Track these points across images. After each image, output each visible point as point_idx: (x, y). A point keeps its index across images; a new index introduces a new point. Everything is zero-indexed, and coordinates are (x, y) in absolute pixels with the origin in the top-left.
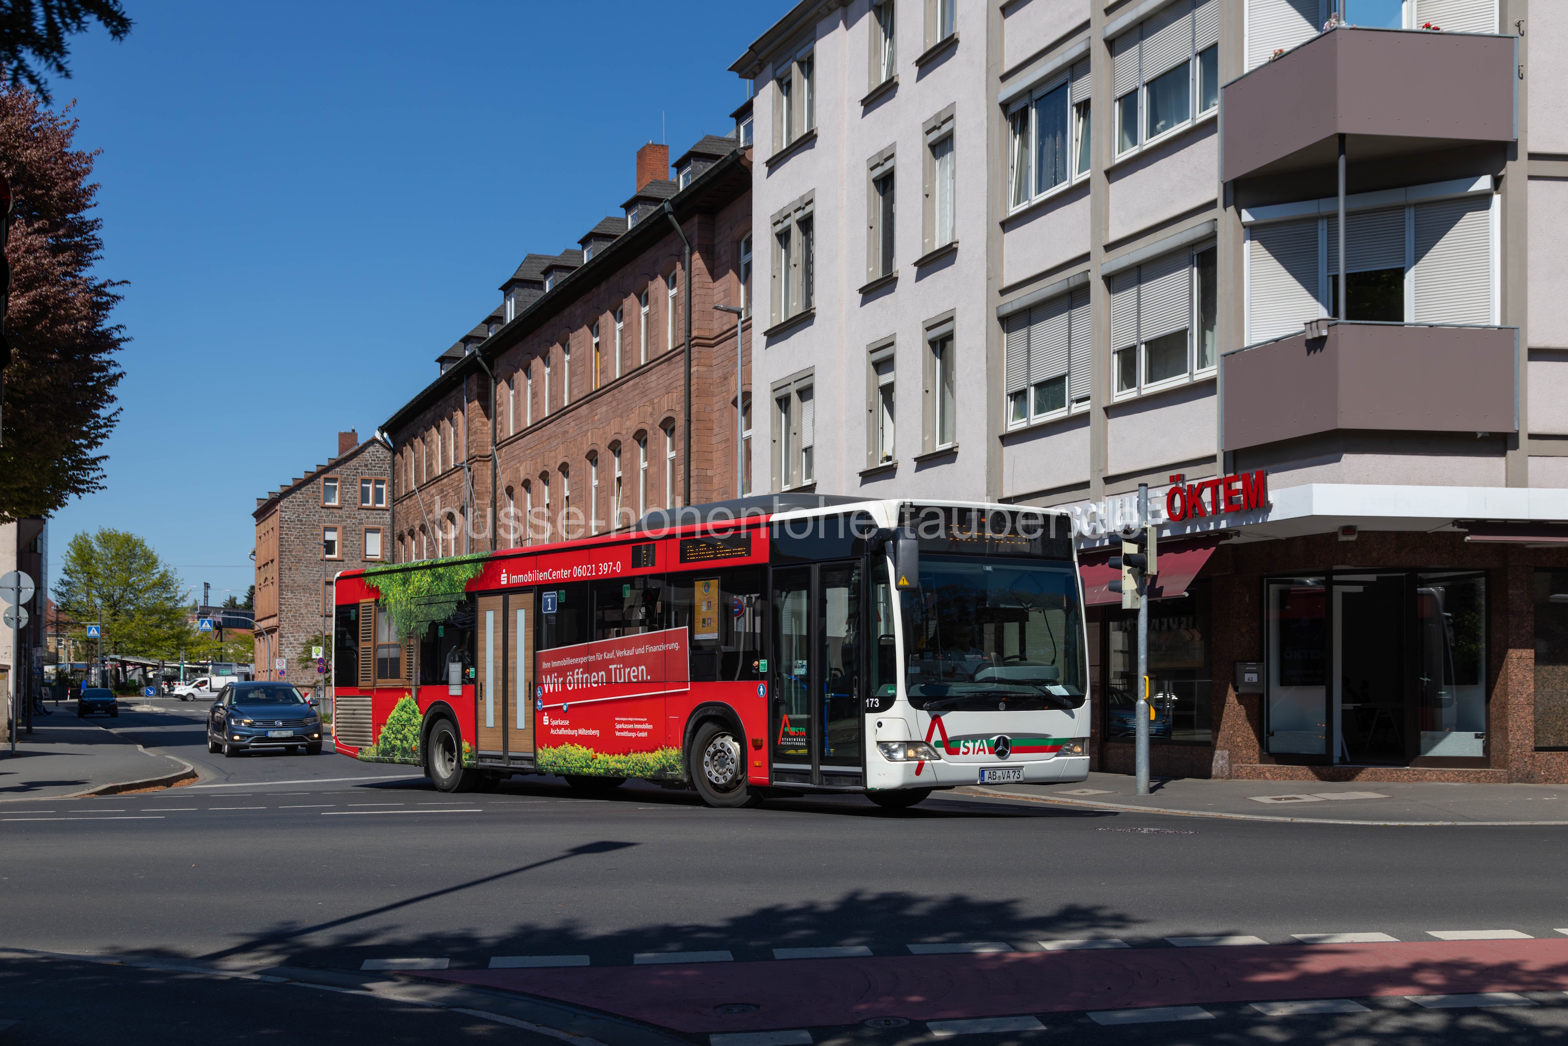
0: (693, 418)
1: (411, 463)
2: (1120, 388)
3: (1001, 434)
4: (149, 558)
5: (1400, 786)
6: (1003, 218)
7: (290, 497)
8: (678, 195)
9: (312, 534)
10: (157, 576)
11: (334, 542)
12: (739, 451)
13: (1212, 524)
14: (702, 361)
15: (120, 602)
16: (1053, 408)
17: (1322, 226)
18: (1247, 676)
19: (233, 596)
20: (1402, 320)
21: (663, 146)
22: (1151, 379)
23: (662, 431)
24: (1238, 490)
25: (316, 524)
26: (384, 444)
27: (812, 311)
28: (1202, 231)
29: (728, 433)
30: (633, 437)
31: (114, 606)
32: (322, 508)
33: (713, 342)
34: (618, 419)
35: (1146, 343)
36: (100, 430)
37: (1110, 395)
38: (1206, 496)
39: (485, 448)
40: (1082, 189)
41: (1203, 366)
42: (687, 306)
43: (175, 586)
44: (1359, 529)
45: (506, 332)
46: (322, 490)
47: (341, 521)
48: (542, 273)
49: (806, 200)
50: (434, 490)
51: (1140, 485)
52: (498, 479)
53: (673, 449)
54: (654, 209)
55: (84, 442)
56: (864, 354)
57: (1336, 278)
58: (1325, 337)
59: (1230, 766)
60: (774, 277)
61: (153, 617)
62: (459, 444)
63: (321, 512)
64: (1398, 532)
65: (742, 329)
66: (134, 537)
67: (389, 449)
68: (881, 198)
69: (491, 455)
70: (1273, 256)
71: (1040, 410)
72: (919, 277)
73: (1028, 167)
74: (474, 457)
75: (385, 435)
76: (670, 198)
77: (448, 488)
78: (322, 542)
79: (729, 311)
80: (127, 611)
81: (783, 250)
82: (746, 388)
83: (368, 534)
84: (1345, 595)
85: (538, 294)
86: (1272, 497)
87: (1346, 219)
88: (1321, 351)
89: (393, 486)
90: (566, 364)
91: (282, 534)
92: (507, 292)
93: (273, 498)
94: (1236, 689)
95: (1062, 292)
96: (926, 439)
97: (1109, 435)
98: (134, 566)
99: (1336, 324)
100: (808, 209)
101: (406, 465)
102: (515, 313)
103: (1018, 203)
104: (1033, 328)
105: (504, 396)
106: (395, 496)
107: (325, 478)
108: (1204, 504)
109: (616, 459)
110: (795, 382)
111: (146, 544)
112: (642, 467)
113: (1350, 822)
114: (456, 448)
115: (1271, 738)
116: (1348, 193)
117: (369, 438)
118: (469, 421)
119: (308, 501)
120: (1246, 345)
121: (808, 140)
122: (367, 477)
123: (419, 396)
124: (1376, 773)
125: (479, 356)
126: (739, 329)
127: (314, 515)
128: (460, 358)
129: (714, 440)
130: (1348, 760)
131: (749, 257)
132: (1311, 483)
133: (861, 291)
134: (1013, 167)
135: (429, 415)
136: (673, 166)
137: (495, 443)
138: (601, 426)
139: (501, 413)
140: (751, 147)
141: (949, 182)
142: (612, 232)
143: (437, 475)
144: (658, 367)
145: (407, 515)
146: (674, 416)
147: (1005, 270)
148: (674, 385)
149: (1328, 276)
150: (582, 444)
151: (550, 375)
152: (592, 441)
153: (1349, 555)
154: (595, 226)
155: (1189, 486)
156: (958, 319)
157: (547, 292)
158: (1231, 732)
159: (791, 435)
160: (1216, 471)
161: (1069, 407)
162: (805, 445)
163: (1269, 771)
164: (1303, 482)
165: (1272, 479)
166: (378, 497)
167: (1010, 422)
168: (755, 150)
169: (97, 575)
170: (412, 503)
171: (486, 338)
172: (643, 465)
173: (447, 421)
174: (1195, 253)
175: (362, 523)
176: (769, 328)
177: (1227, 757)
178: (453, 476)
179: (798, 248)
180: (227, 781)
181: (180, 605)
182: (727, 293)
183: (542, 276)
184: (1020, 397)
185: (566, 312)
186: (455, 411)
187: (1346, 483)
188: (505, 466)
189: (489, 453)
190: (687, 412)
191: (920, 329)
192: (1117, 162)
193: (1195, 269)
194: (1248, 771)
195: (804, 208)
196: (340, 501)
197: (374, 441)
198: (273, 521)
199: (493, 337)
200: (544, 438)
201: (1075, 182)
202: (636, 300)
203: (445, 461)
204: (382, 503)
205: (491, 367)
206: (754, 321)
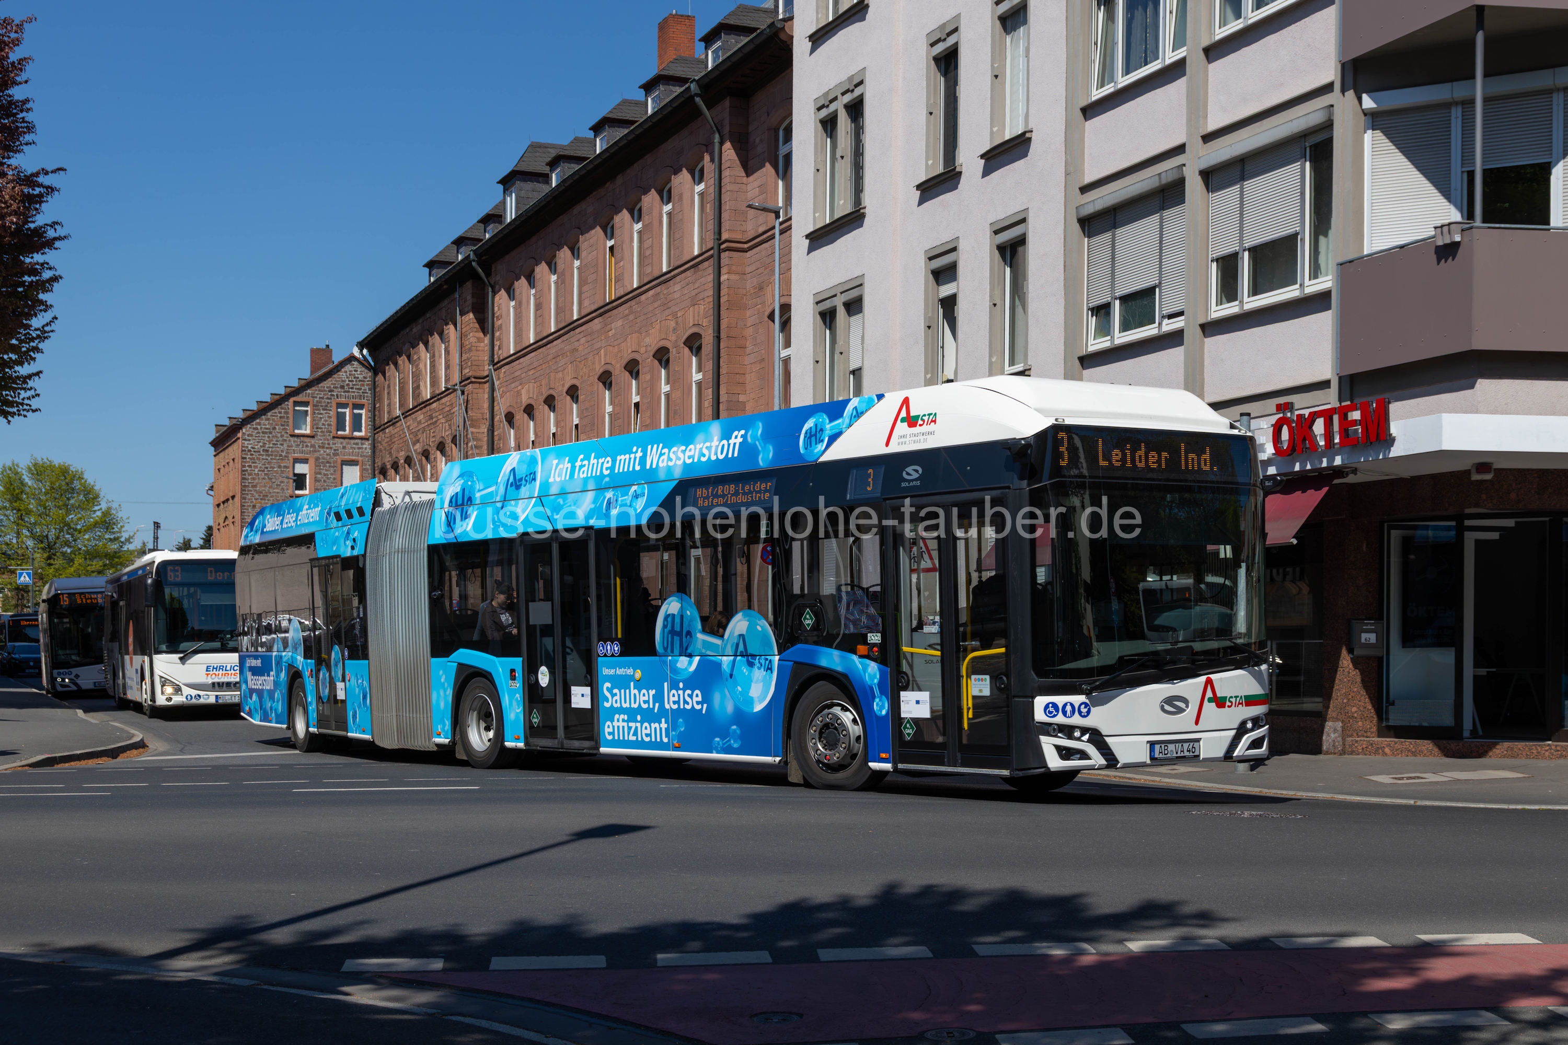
0: (723, 335)
1: (395, 385)
2: (1219, 302)
3: (1081, 354)
4: (89, 493)
5: (1542, 763)
6: (1084, 103)
7: (254, 423)
8: (706, 75)
9: (280, 467)
10: (99, 514)
11: (305, 475)
12: (777, 372)
13: (1325, 460)
14: (734, 268)
15: (55, 543)
16: (1141, 325)
17: (1456, 114)
18: (1364, 636)
19: (187, 537)
20: (1548, 224)
21: (689, 16)
22: (1255, 290)
23: (687, 350)
24: (1356, 420)
25: (284, 454)
26: (363, 363)
27: (862, 211)
28: (1316, 119)
29: (763, 352)
30: (654, 356)
31: (50, 549)
32: (292, 436)
33: (746, 246)
34: (635, 336)
35: (1249, 250)
36: (32, 344)
37: (1207, 309)
38: (1319, 427)
39: (481, 368)
40: (1176, 70)
41: (1316, 277)
42: (717, 204)
43: (119, 526)
44: (1496, 466)
45: (505, 232)
46: (291, 416)
47: (315, 451)
48: (547, 164)
49: (855, 82)
50: (422, 417)
51: (1242, 415)
52: (496, 404)
53: (699, 370)
54: (678, 90)
55: (14, 357)
56: (921, 261)
57: (1471, 175)
58: (1458, 243)
59: (1344, 740)
60: (818, 170)
61: (94, 563)
62: (451, 362)
63: (290, 441)
64: (1540, 470)
65: (780, 231)
66: (71, 468)
67: (369, 368)
68: (942, 79)
69: (487, 376)
70: (1398, 148)
71: (1125, 327)
72: (986, 172)
73: (1115, 44)
74: (469, 378)
75: (365, 351)
76: (697, 78)
77: (437, 414)
78: (291, 476)
79: (765, 210)
80: (64, 554)
81: (829, 140)
82: (784, 300)
83: (344, 467)
84: (1478, 542)
85: (543, 190)
86: (1395, 428)
87: (1484, 106)
88: (1453, 260)
89: (374, 412)
90: (576, 271)
91: (244, 466)
92: (507, 186)
93: (234, 424)
94: (1350, 651)
95: (1152, 189)
96: (994, 360)
97: (1206, 356)
98: (72, 501)
99: (1471, 228)
100: (858, 92)
101: (389, 386)
102: (516, 213)
103: (1102, 86)
104: (1119, 231)
105: (504, 307)
106: (377, 422)
107: (295, 402)
108: (1316, 436)
109: (634, 382)
110: (842, 293)
111: (85, 476)
112: (663, 391)
113: (1482, 806)
114: (447, 367)
115: (1391, 707)
116: (1486, 75)
117: (346, 355)
118: (462, 336)
119: (274, 428)
120: (1365, 253)
121: (858, 12)
122: (343, 400)
123: (404, 306)
124: (1512, 749)
125: (474, 261)
126: (777, 231)
127: (282, 445)
128: (451, 263)
129: (748, 360)
130: (1480, 733)
131: (788, 148)
132: (1440, 412)
133: (918, 187)
134: (1096, 44)
135: (416, 329)
136: (700, 40)
137: (492, 362)
138: (616, 343)
139: (500, 328)
140: (791, 18)
141: (1022, 61)
142: (629, 116)
143: (425, 399)
144: (683, 275)
145: (390, 445)
146: (701, 332)
147: (1086, 164)
148: (701, 296)
149: (1463, 172)
150: (594, 363)
151: (556, 283)
152: (605, 360)
153: (1484, 496)
154: (609, 109)
155: (1298, 416)
156: (1031, 221)
157: (553, 186)
158: (1345, 701)
159: (837, 356)
160: (1330, 399)
161: (1159, 324)
162: (853, 367)
163: (1389, 745)
164: (1431, 412)
165: (1395, 408)
166: (357, 426)
167: (1091, 341)
168: (795, 20)
169: (29, 512)
170: (396, 431)
171: (482, 240)
172: (665, 388)
173: (436, 336)
174: (1307, 144)
175: (338, 454)
176: (812, 229)
177: (1340, 729)
178: (444, 400)
179: (846, 137)
180: (182, 751)
181: (125, 548)
182: (763, 189)
183: (548, 168)
184: (1103, 312)
185: (576, 210)
186: (447, 324)
187: (1481, 413)
188: (504, 389)
189: (486, 373)
190: (716, 327)
191: (988, 232)
192: (1217, 38)
193: (1308, 164)
194: (1364, 746)
195: (853, 91)
196: (312, 428)
197: (351, 359)
198: (234, 451)
199: (490, 239)
200: (550, 357)
201: (1168, 62)
202: (657, 197)
203: (434, 382)
204: (360, 431)
205: (488, 274)
206: (794, 222)
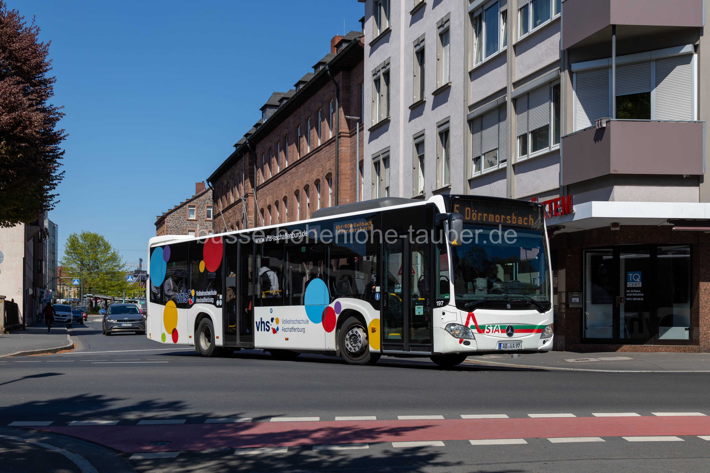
0: (340, 173)
1: (221, 198)
2: (520, 156)
3: (469, 179)
4: (106, 245)
6: (470, 70)
7: (171, 215)
8: (331, 61)
10: (110, 255)
16: (492, 165)
18: (574, 299)
22: (533, 150)
23: (326, 181)
24: (560, 205)
25: (184, 228)
27: (389, 119)
28: (554, 75)
30: (314, 183)
32: (187, 220)
33: (348, 135)
34: (308, 174)
35: (531, 132)
37: (515, 158)
42: (337, 117)
44: (620, 224)
46: (187, 212)
47: (197, 227)
48: (278, 101)
49: (387, 63)
50: (231, 211)
52: (257, 205)
53: (331, 188)
54: (322, 68)
56: (412, 140)
58: (605, 128)
59: (566, 344)
62: (241, 188)
63: (187, 223)
65: (359, 128)
66: (98, 235)
72: (435, 101)
73: (482, 44)
74: (247, 194)
75: (210, 183)
76: (328, 63)
77: (236, 210)
81: (378, 88)
82: (362, 158)
86: (575, 211)
89: (214, 209)
91: (167, 234)
92: (263, 111)
93: (164, 216)
94: (568, 306)
95: (495, 108)
96: (438, 182)
97: (515, 179)
98: (99, 250)
100: (387, 67)
103: (477, 63)
106: (215, 214)
107: (189, 206)
109: (307, 194)
110: (382, 154)
112: (318, 198)
115: (586, 330)
118: (245, 176)
119: (181, 217)
121: (388, 33)
122: (209, 205)
125: (248, 143)
127: (184, 224)
128: (241, 144)
129: (350, 184)
132: (592, 201)
133: (410, 108)
134: (475, 45)
135: (229, 173)
137: (256, 187)
138: (301, 178)
140: (363, 36)
141: (448, 53)
143: (232, 203)
144: (326, 147)
146: (331, 172)
147: (469, 98)
148: (331, 157)
150: (293, 186)
152: (297, 185)
154: (302, 77)
156: (451, 122)
158: (566, 327)
159: (381, 182)
161: (498, 165)
162: (386, 186)
167: (473, 173)
168: (365, 38)
170: (221, 217)
175: (207, 228)
176: (371, 127)
177: (564, 340)
178: (238, 204)
179: (384, 88)
182: (356, 110)
184: (478, 160)
185: (286, 121)
188: (260, 198)
190: (337, 170)
191: (435, 127)
194: (574, 347)
196: (196, 217)
198: (163, 227)
199: (254, 134)
200: (277, 184)
203: (235, 196)
205: (255, 149)
206: (364, 124)
